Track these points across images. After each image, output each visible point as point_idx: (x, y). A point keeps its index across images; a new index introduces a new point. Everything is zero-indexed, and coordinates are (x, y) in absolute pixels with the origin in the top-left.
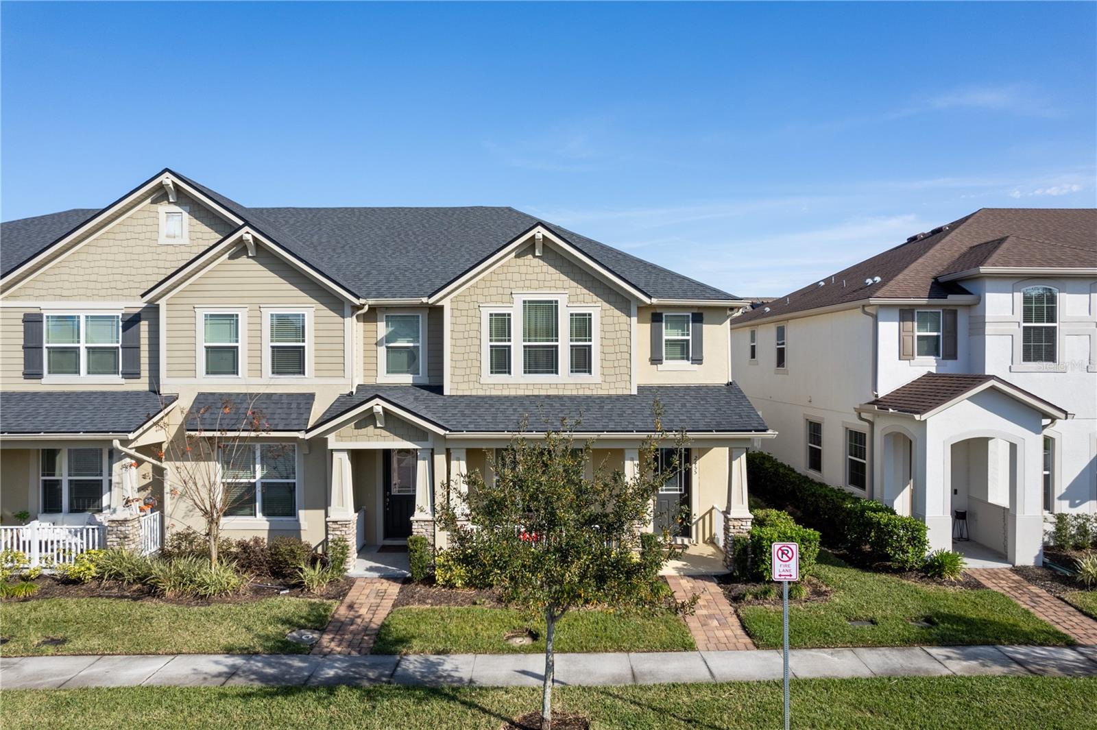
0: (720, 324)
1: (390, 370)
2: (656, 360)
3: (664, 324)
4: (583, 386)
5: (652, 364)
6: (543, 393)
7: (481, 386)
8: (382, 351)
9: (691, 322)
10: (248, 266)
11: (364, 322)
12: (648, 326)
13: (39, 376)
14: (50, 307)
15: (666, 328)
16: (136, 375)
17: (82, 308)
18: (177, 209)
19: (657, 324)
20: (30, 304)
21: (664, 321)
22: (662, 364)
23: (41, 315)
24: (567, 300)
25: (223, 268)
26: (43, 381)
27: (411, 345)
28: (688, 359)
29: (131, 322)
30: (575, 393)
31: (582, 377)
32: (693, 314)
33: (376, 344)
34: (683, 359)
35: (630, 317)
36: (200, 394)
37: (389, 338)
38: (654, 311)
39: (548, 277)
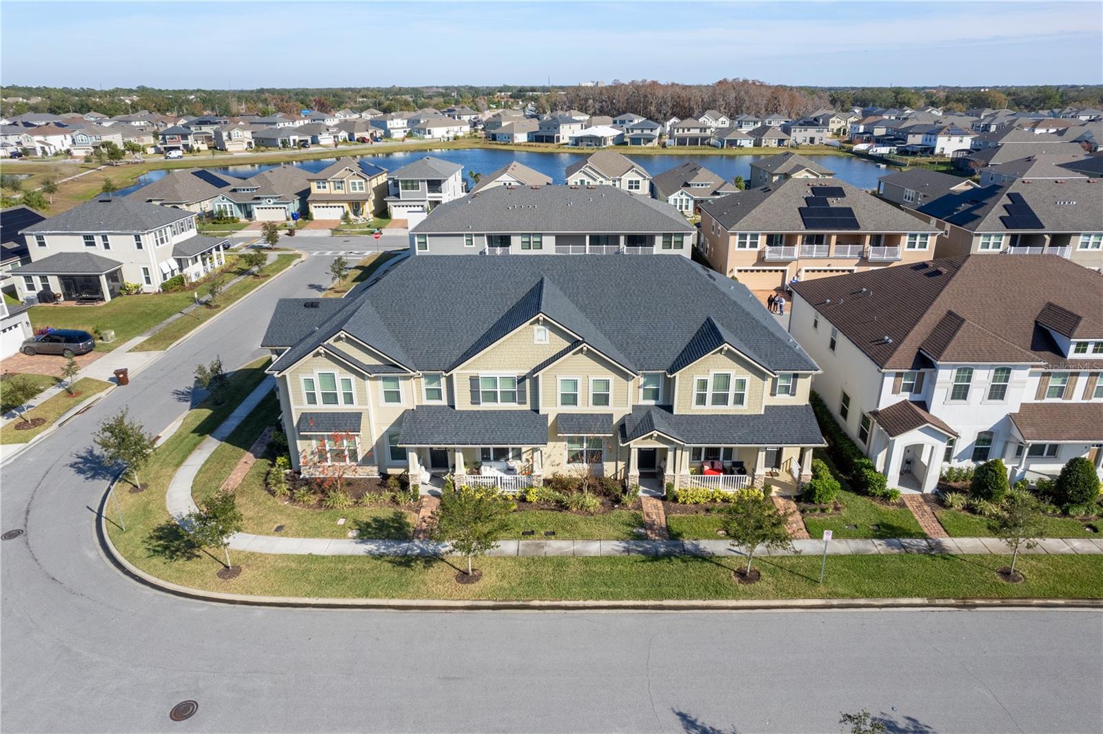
0: (806, 378)
1: (644, 398)
2: (773, 394)
3: (779, 379)
4: (739, 411)
5: (771, 397)
6: (720, 413)
7: (691, 411)
8: (641, 390)
9: (792, 377)
13: (479, 403)
14: (482, 373)
16: (525, 403)
17: (498, 374)
18: (543, 327)
20: (473, 372)
22: (776, 396)
23: (478, 377)
24: (735, 374)
25: (570, 358)
26: (481, 405)
27: (656, 388)
28: (789, 394)
29: (522, 380)
30: (735, 413)
31: (739, 407)
33: (639, 388)
34: (786, 394)
35: (763, 381)
36: (558, 414)
37: (645, 384)
39: (727, 364)
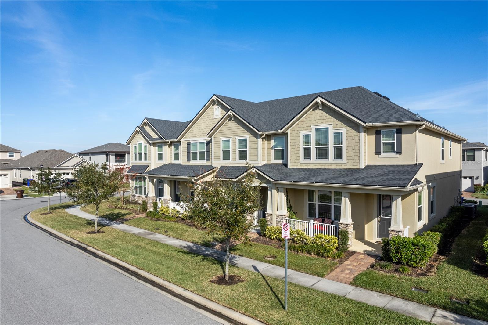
0: (411, 133)
1: (276, 158)
3: (382, 135)
4: (339, 165)
5: (376, 155)
6: (323, 167)
7: (300, 164)
8: (273, 151)
9: (395, 133)
10: (233, 123)
11: (267, 140)
12: (374, 137)
13: (190, 160)
14: (192, 140)
15: (383, 137)
16: (209, 160)
17: (198, 140)
18: (218, 107)
19: (378, 135)
20: (188, 140)
21: (382, 134)
22: (380, 154)
23: (190, 142)
24: (332, 127)
25: (226, 124)
26: (191, 162)
27: (282, 148)
28: (394, 152)
29: (208, 144)
30: (335, 167)
31: (339, 161)
32: (396, 129)
33: (271, 149)
34: (392, 152)
35: (359, 133)
36: (221, 166)
37: (275, 146)
38: (377, 129)
39: (325, 118)
